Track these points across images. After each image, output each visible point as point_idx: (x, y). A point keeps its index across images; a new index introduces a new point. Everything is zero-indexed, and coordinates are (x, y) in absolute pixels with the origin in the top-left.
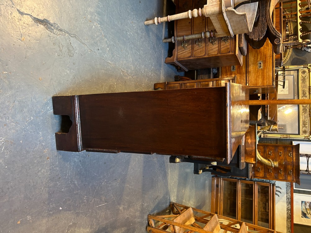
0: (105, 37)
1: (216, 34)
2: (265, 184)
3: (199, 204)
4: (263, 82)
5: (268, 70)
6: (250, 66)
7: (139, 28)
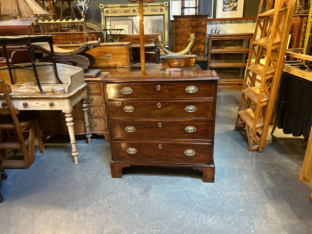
0: (97, 201)
1: (84, 99)
2: (210, 44)
3: (233, 101)
4: (124, 54)
5: (113, 50)
6: (109, 65)
7: (83, 169)
